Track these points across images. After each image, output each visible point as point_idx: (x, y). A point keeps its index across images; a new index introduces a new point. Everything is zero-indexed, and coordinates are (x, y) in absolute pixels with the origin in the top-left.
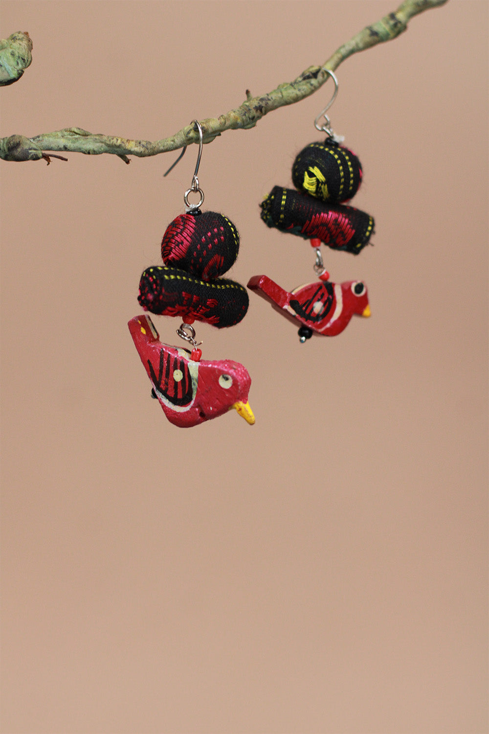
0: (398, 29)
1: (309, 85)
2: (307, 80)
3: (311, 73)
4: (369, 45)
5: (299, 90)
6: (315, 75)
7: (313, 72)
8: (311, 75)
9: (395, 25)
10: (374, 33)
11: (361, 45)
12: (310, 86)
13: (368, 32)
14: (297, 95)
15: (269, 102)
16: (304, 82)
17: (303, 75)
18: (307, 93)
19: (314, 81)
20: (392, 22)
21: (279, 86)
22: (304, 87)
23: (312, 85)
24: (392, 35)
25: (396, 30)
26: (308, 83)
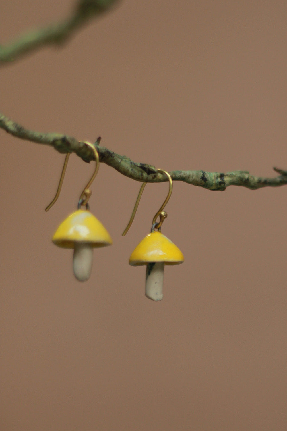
0: (221, 186)
1: (140, 173)
2: (142, 170)
3: (149, 169)
4: (195, 183)
5: (132, 170)
6: (150, 172)
7: (150, 169)
8: (147, 169)
9: (220, 183)
10: (204, 178)
11: (191, 180)
12: (140, 175)
13: (201, 174)
14: (128, 170)
15: (110, 157)
16: (140, 169)
17: (143, 165)
18: (134, 176)
19: (145, 175)
20: (219, 180)
21: (125, 156)
22: (136, 171)
23: (142, 175)
24: (214, 187)
25: (219, 186)
26: (141, 171)
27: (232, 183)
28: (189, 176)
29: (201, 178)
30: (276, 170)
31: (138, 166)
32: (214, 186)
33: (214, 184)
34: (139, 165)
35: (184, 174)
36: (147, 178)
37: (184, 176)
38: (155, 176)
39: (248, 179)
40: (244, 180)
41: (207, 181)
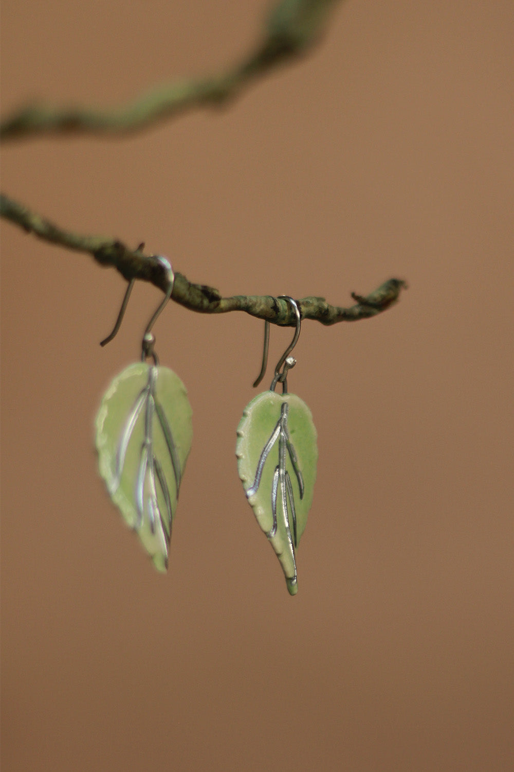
27: (310, 316)
28: (255, 305)
29: (272, 308)
30: (354, 296)
31: (198, 289)
32: (286, 319)
33: (287, 317)
34: (200, 288)
35: (251, 302)
36: (209, 307)
37: (251, 304)
38: (218, 304)
39: (327, 311)
40: (323, 311)
41: (279, 312)
